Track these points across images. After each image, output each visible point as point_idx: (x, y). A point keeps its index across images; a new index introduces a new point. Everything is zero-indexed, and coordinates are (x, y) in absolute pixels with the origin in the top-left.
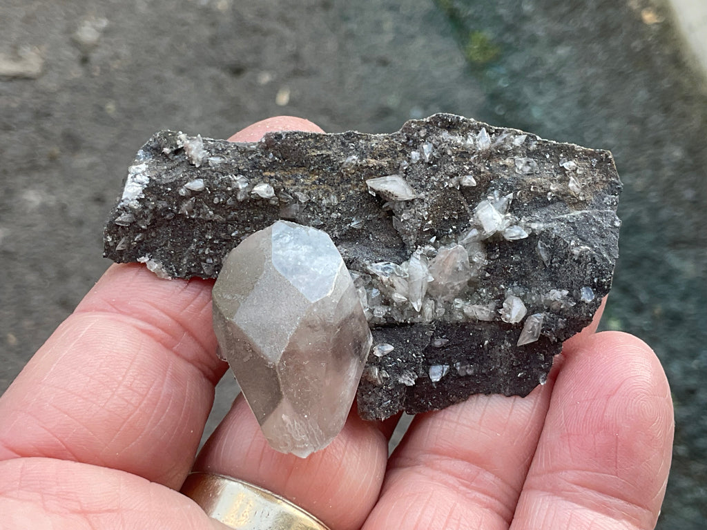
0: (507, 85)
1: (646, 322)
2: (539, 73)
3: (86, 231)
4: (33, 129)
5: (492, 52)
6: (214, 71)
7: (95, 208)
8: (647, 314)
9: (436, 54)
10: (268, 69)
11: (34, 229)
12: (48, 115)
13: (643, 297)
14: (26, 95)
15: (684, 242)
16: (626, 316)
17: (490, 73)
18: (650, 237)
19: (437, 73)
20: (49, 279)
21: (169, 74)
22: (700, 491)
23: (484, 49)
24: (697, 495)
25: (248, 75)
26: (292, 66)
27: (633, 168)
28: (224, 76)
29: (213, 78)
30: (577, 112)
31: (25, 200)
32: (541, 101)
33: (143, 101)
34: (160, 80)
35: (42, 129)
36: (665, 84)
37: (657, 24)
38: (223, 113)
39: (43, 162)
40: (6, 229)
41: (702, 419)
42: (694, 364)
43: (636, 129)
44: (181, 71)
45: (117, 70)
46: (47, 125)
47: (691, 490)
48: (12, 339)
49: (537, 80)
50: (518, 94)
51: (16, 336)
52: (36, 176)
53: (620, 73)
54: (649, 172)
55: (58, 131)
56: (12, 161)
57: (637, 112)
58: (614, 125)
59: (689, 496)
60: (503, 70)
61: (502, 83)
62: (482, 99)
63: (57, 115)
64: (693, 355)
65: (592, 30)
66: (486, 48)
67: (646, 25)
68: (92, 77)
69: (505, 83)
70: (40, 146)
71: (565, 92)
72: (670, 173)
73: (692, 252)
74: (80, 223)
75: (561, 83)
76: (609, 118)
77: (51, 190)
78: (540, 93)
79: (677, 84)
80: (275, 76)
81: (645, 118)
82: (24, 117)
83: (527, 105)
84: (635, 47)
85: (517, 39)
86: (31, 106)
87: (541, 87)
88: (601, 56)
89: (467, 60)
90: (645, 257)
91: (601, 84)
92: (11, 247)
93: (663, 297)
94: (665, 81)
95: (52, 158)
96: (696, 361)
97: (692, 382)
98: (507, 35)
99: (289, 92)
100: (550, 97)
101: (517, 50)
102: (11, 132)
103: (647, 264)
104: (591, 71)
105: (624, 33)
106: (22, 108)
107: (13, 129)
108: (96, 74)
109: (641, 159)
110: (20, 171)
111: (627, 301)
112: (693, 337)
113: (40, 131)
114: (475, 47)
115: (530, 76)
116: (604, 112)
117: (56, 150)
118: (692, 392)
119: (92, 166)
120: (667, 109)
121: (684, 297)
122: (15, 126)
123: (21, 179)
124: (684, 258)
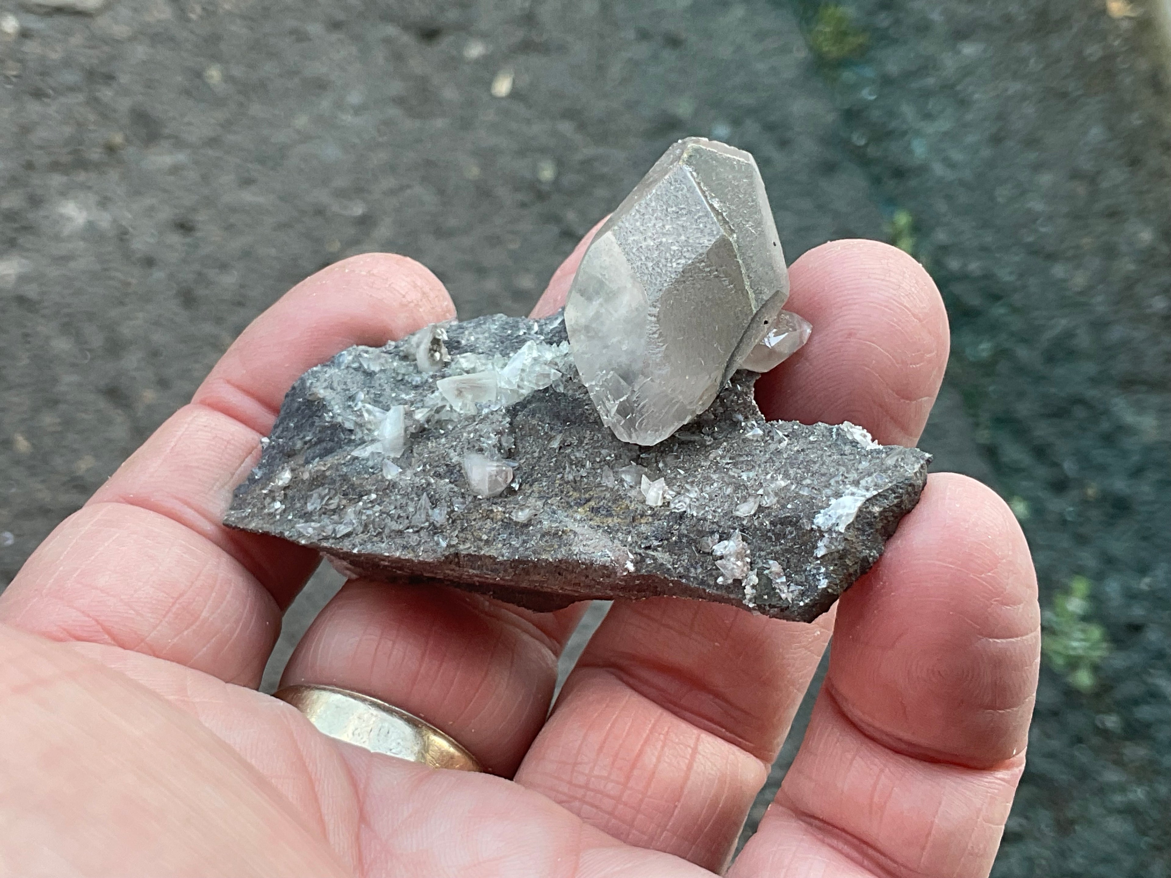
0: (873, 98)
1: (1071, 509)
2: (930, 81)
3: (158, 275)
4: (81, 97)
5: (853, 41)
6: (391, 30)
7: (175, 239)
8: (1074, 494)
9: (760, 36)
10: (484, 36)
11: (72, 264)
12: (109, 78)
13: (1069, 467)
14: (76, 40)
15: (1144, 382)
16: (1040, 494)
17: (848, 75)
18: (1090, 368)
19: (761, 67)
20: (90, 350)
21: (315, 29)
22: (1136, 791)
23: (841, 35)
24: (1131, 796)
25: (445, 43)
26: (519, 34)
27: (1070, 253)
28: (406, 39)
29: (387, 41)
30: (986, 153)
31: (61, 216)
32: (931, 128)
33: (269, 68)
34: (300, 36)
35: (96, 100)
36: (1135, 120)
37: (1130, 18)
38: (400, 101)
39: (95, 154)
40: (24, 261)
41: (1150, 674)
42: (1145, 583)
43: (1081, 189)
44: (335, 26)
45: (229, 14)
46: (106, 94)
47: (1122, 789)
48: (22, 444)
49: (926, 94)
50: (892, 114)
51: (27, 439)
52: (82, 176)
53: (1064, 95)
54: (1096, 263)
55: (124, 104)
56: (41, 148)
57: (1086, 164)
58: (1046, 179)
59: (1118, 799)
60: (869, 72)
61: (867, 94)
62: (831, 118)
63: (124, 79)
64: (1143, 570)
65: (1022, 18)
66: (844, 34)
67: (1112, 20)
68: (188, 20)
69: (870, 94)
70: (92, 127)
71: (969, 117)
72: (1132, 267)
73: (1155, 399)
74: (149, 262)
75: (963, 103)
76: (1037, 167)
77: (104, 202)
78: (928, 116)
79: (1153, 123)
80: (491, 47)
81: (1098, 173)
82: (70, 77)
83: (904, 133)
84: (1091, 55)
85: (897, 22)
86: (83, 60)
87: (930, 106)
88: (1034, 65)
89: (811, 49)
90: (1079, 401)
91: (1029, 109)
92: (31, 291)
93: (1102, 469)
94: (1136, 115)
95: (111, 149)
96: (1147, 580)
97: (1138, 612)
98: (883, 15)
99: (513, 76)
100: (943, 125)
101: (894, 41)
102: (46, 100)
103: (1080, 412)
104: (1015, 87)
105: (1075, 30)
106: (67, 63)
107: (47, 96)
108: (193, 16)
109: (1086, 241)
110: (55, 166)
111: (1042, 472)
112: (1145, 538)
113: (94, 102)
114: (828, 29)
115: (915, 85)
116: (1032, 156)
117: (118, 139)
118: (1136, 628)
119: (175, 170)
120: (1135, 162)
121: (1137, 472)
122: (51, 92)
123: (57, 180)
124: (1141, 408)
